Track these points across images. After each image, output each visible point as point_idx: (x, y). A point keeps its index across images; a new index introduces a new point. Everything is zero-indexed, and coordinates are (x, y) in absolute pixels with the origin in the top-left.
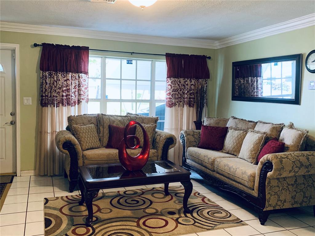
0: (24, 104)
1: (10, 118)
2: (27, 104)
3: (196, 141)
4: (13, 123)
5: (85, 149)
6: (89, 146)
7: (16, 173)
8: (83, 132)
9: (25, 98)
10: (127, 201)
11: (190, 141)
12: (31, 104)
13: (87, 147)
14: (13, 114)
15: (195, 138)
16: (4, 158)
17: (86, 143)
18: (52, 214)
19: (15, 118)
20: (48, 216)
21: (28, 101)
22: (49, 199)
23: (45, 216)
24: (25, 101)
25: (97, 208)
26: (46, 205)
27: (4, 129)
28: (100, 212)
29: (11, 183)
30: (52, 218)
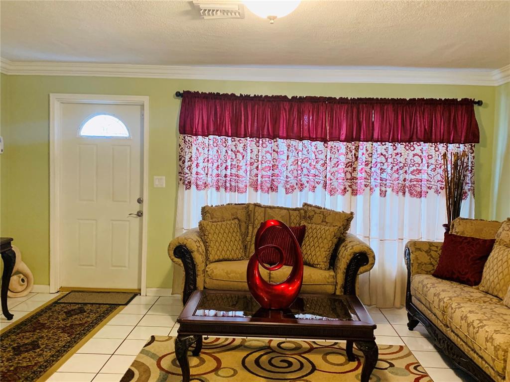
0: (155, 186)
1: (136, 207)
2: (159, 186)
3: (434, 262)
4: (140, 214)
5: (214, 260)
6: (221, 256)
7: (140, 290)
8: (215, 232)
9: (155, 177)
10: (273, 361)
11: (419, 262)
12: (164, 186)
13: (217, 258)
14: (140, 201)
15: (432, 257)
16: (127, 265)
17: (216, 250)
18: (143, 364)
19: (142, 207)
20: (135, 367)
21: (161, 181)
22: (156, 339)
23: (131, 366)
24: (156, 183)
25: (216, 365)
26: (146, 348)
27: (128, 223)
28: (215, 374)
29: (126, 304)
30: (139, 371)
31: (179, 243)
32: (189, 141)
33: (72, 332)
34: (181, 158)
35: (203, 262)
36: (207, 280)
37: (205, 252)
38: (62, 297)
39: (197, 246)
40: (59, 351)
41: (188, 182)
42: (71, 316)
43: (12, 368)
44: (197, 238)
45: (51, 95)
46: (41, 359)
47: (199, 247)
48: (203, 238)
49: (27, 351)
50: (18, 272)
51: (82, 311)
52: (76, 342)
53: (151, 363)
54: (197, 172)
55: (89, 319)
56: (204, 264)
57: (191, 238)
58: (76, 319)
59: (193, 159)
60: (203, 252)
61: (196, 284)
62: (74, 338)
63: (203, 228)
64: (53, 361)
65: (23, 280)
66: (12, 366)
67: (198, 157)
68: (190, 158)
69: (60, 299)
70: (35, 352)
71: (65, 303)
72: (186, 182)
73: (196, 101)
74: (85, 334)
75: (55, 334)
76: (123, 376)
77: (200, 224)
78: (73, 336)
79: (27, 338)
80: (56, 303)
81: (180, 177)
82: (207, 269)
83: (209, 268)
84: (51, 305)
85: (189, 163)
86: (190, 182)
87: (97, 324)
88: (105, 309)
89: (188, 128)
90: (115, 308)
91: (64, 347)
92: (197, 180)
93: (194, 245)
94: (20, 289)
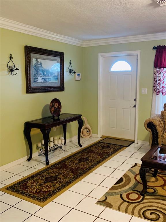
0: (142, 93)
1: (133, 103)
2: (144, 93)
4: (135, 106)
7: (135, 140)
9: (142, 89)
12: (147, 93)
14: (135, 100)
16: (129, 129)
18: (128, 176)
19: (136, 103)
20: (124, 177)
21: (145, 91)
22: (137, 165)
23: (123, 176)
24: (143, 91)
25: (164, 183)
26: (132, 169)
27: (130, 110)
28: (162, 188)
29: (128, 146)
30: (126, 179)
31: (149, 121)
32: (159, 71)
33: (103, 156)
34: (155, 79)
35: (162, 131)
36: (164, 141)
37: (163, 126)
38: (102, 140)
39: (159, 123)
40: (95, 163)
41: (158, 91)
42: (104, 148)
43: (76, 168)
44: (160, 119)
45: (99, 54)
46: (87, 166)
47: (160, 124)
48: (163, 119)
49: (83, 161)
50: (86, 128)
51: (108, 147)
52: (103, 161)
53: (132, 176)
54: (163, 86)
55: (110, 151)
56: (162, 133)
57: (156, 119)
58: (106, 150)
59: (161, 80)
60: (162, 126)
61: (158, 142)
62: (102, 159)
63: (163, 115)
64: (92, 167)
65: (88, 132)
66: (77, 167)
67: (163, 79)
68: (159, 79)
69: (101, 141)
70: (86, 162)
71: (103, 143)
72: (157, 91)
73: (164, 50)
74: (107, 158)
75: (95, 155)
76: (118, 180)
77: (162, 112)
78: (102, 158)
79: (85, 156)
80: (99, 142)
81: (154, 89)
82: (164, 135)
83: (165, 135)
84: (97, 143)
85: (159, 82)
86: (159, 91)
87: (113, 154)
88: (118, 147)
89: (159, 64)
90: (122, 148)
91: (97, 162)
92: (163, 90)
93: (158, 123)
94: (87, 135)
